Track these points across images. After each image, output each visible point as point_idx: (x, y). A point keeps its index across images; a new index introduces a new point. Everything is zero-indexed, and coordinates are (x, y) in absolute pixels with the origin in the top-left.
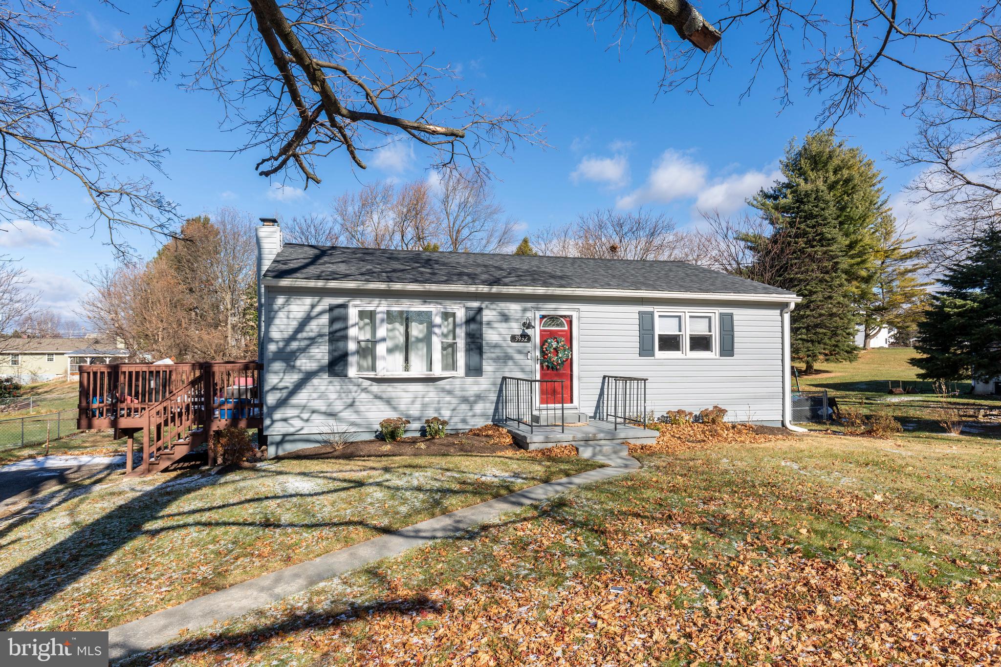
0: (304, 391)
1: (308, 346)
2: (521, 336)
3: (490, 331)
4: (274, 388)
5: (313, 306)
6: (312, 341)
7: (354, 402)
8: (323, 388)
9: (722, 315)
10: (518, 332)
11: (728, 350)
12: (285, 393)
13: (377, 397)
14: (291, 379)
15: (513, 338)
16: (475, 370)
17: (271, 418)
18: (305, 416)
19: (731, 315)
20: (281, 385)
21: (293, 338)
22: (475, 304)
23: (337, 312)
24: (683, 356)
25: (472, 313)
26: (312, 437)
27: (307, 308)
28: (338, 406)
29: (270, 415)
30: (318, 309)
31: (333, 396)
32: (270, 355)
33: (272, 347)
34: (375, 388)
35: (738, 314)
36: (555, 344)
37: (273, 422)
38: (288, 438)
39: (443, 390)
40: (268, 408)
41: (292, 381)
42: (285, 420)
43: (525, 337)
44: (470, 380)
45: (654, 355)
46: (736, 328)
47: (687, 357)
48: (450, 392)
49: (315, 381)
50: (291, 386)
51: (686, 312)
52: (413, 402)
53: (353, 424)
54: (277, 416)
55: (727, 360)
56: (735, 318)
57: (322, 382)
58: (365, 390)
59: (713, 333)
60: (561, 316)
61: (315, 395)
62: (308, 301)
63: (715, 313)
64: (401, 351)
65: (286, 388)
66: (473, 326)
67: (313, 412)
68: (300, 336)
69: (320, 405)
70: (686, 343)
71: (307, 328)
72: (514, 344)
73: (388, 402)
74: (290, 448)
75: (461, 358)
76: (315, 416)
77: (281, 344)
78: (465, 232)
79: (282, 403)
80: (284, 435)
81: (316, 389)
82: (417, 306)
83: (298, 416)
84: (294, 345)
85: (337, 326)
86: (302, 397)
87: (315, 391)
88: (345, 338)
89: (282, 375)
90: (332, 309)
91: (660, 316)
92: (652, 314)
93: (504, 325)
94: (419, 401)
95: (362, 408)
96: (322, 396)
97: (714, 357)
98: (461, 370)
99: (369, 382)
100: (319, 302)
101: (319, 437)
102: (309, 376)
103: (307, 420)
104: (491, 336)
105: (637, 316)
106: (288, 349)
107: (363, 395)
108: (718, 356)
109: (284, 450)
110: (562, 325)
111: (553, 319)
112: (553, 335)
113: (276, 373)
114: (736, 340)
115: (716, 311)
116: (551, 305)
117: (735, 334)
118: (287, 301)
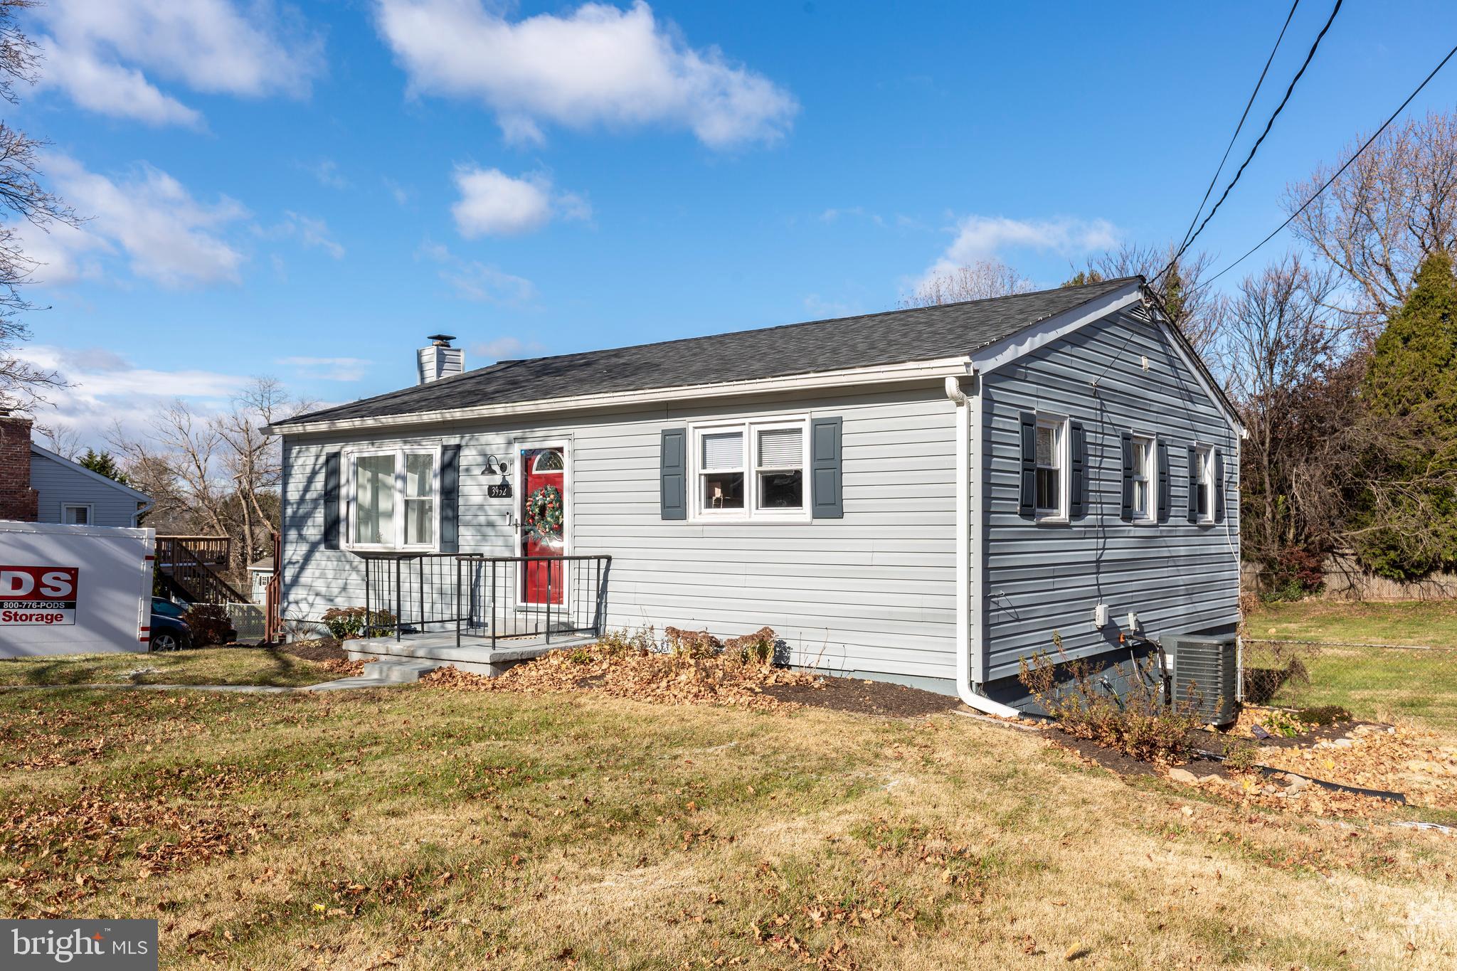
0: (309, 566)
1: (312, 509)
2: (500, 486)
3: (469, 480)
4: (290, 563)
5: (317, 458)
6: (315, 503)
7: (346, 584)
8: (323, 564)
9: (816, 424)
11: (830, 506)
12: (297, 568)
13: (364, 578)
14: (301, 551)
15: (492, 492)
16: (449, 544)
17: (288, 599)
18: (310, 598)
19: (838, 423)
20: (294, 558)
21: (303, 499)
22: (454, 440)
23: (333, 463)
24: (747, 520)
25: (448, 455)
26: (314, 626)
27: (311, 461)
28: (335, 588)
29: (287, 595)
30: (320, 460)
31: (330, 574)
32: (288, 521)
33: (289, 511)
34: (364, 566)
35: (854, 417)
37: (289, 604)
38: (300, 625)
40: (286, 586)
41: (302, 553)
42: (297, 602)
43: (506, 488)
44: (446, 558)
45: (685, 517)
46: (847, 453)
47: (752, 520)
49: (317, 555)
50: (301, 561)
51: (749, 424)
54: (292, 596)
55: (828, 527)
56: (846, 428)
57: (322, 556)
58: (353, 569)
59: (802, 467)
60: (553, 450)
61: (317, 573)
62: (314, 449)
63: (803, 418)
65: (298, 562)
66: (449, 477)
67: (317, 595)
68: (308, 496)
69: (322, 586)
70: (752, 490)
71: (313, 487)
75: (436, 526)
76: (316, 599)
77: (295, 507)
79: (295, 580)
80: (297, 622)
81: (317, 565)
83: (306, 599)
84: (304, 508)
85: (333, 482)
86: (308, 574)
88: (338, 498)
89: (295, 545)
90: (329, 459)
92: (683, 434)
96: (323, 574)
97: (804, 519)
98: (436, 543)
99: (359, 559)
100: (321, 451)
102: (313, 548)
103: (312, 604)
104: (468, 490)
105: (658, 440)
106: (301, 511)
107: (353, 575)
108: (811, 518)
110: (557, 464)
111: (548, 456)
113: (291, 542)
114: (846, 479)
115: (807, 417)
116: (540, 432)
117: (846, 466)
118: (299, 452)
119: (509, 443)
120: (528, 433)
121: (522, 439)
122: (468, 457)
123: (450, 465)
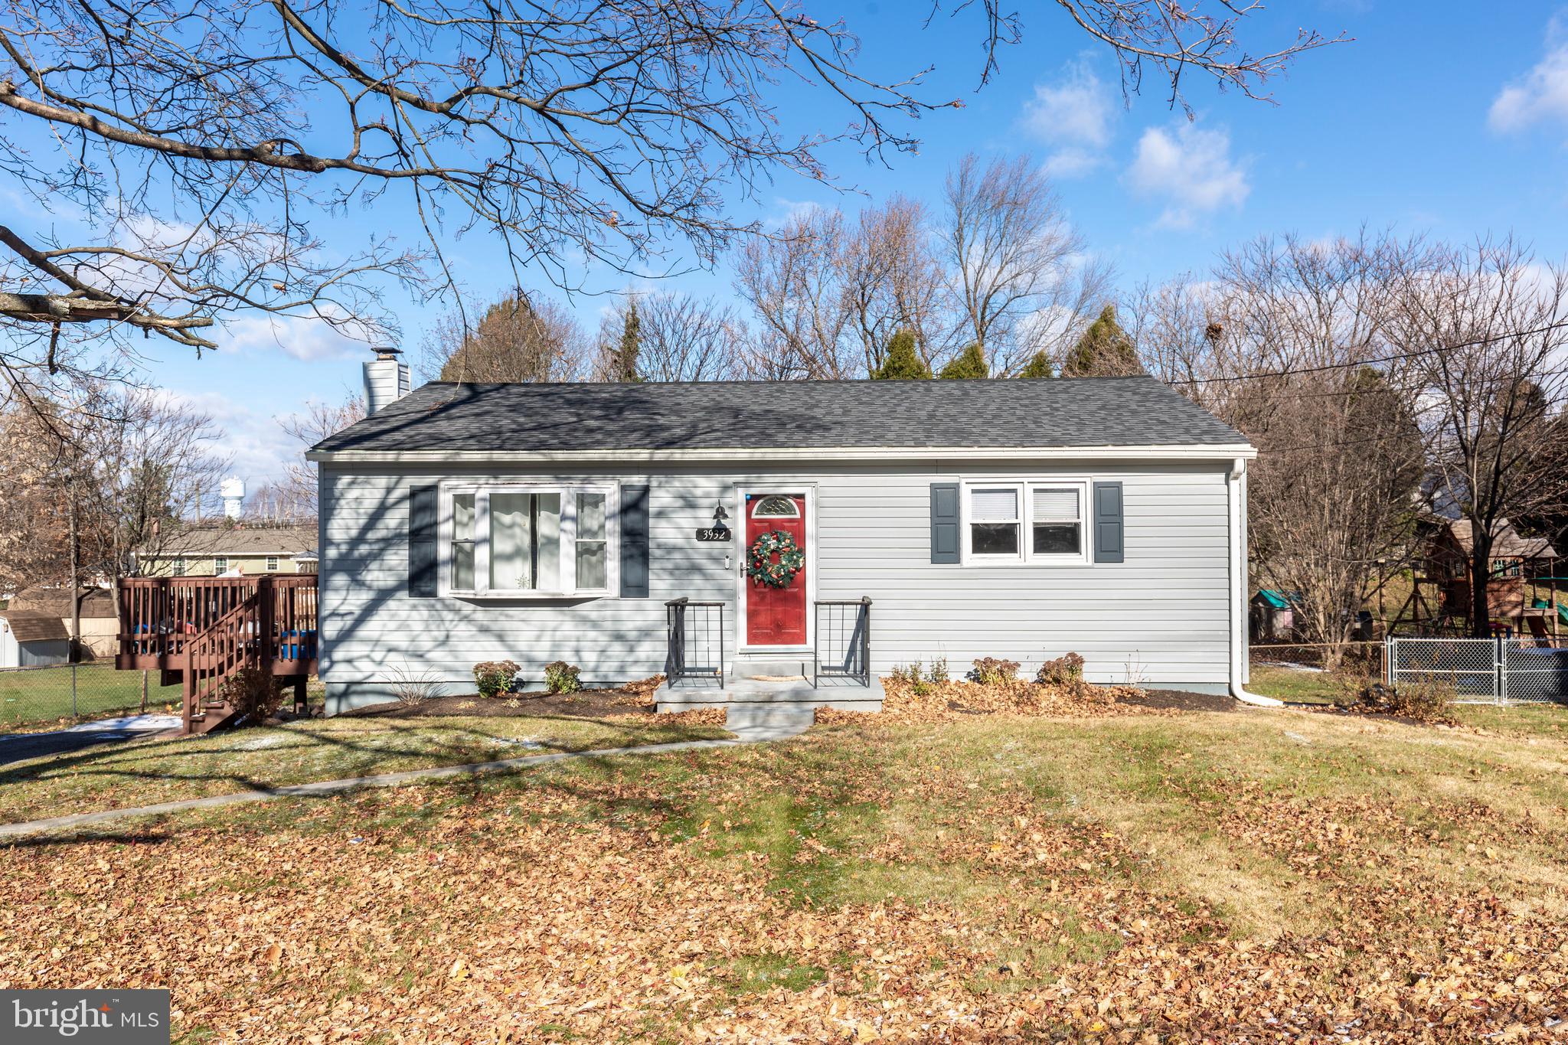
0: (375, 618)
1: (382, 550)
2: (714, 530)
3: (663, 523)
4: (334, 614)
5: (389, 490)
6: (388, 542)
7: (448, 637)
8: (403, 614)
9: (1097, 486)
10: (710, 524)
11: (1110, 549)
12: (349, 621)
13: (484, 630)
14: (358, 600)
15: (701, 534)
16: (635, 588)
17: (330, 657)
18: (378, 656)
19: (1119, 486)
20: (343, 609)
21: (360, 539)
22: (638, 480)
23: (423, 498)
24: (1022, 564)
25: (632, 495)
26: (389, 688)
27: (379, 494)
28: (425, 643)
29: (328, 653)
30: (397, 494)
31: (418, 627)
32: (329, 565)
33: (332, 553)
34: (481, 615)
35: (1133, 484)
36: (773, 544)
37: (333, 663)
38: (354, 688)
39: (584, 620)
40: (325, 642)
41: (359, 602)
42: (349, 661)
43: (722, 532)
44: (630, 603)
45: (958, 560)
46: (1126, 511)
47: (1027, 564)
48: (595, 625)
49: (392, 604)
50: (357, 612)
51: (1026, 484)
52: (538, 639)
53: (448, 670)
54: (339, 654)
55: (1109, 569)
56: (1126, 490)
57: (402, 606)
58: (466, 619)
59: (1082, 520)
60: (788, 496)
61: (392, 625)
62: (382, 481)
63: (1086, 483)
64: (525, 558)
65: (351, 613)
66: (633, 518)
67: (390, 650)
68: (370, 536)
69: (400, 640)
70: (1026, 538)
71: (380, 525)
72: (703, 545)
73: (501, 637)
74: (358, 702)
75: (613, 568)
76: (392, 656)
77: (344, 548)
78: (999, 300)
79: (346, 635)
80: (350, 684)
81: (393, 616)
82: (545, 486)
83: (368, 656)
84: (364, 549)
85: (424, 519)
86: (372, 628)
87: (392, 618)
88: (434, 537)
89: (344, 593)
90: (414, 493)
91: (974, 491)
92: (956, 487)
93: (689, 513)
94: (547, 636)
95: (462, 646)
96: (403, 626)
97: (1083, 563)
98: (613, 587)
99: (472, 606)
100: (397, 483)
101: (397, 688)
102: (384, 595)
103: (381, 663)
104: (662, 532)
105: (927, 492)
106: (356, 553)
107: (462, 626)
108: (1090, 562)
109: (350, 705)
110: (791, 510)
111: (774, 502)
112: (774, 528)
113: (336, 590)
114: (1127, 531)
115: (1088, 480)
116: (770, 478)
117: (1127, 521)
118: (353, 483)
119: (726, 488)
120: (753, 477)
121: (746, 484)
122: (660, 499)
123: (634, 506)
